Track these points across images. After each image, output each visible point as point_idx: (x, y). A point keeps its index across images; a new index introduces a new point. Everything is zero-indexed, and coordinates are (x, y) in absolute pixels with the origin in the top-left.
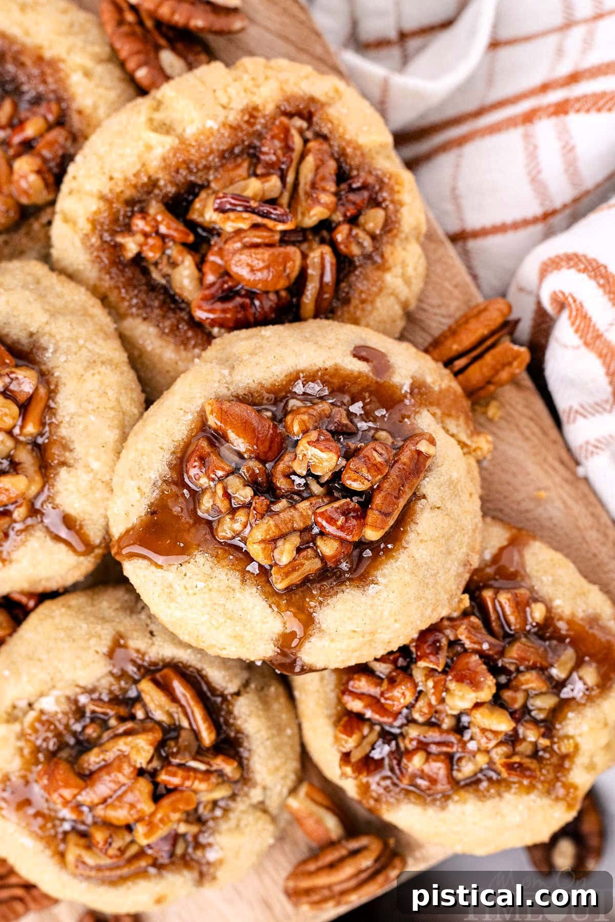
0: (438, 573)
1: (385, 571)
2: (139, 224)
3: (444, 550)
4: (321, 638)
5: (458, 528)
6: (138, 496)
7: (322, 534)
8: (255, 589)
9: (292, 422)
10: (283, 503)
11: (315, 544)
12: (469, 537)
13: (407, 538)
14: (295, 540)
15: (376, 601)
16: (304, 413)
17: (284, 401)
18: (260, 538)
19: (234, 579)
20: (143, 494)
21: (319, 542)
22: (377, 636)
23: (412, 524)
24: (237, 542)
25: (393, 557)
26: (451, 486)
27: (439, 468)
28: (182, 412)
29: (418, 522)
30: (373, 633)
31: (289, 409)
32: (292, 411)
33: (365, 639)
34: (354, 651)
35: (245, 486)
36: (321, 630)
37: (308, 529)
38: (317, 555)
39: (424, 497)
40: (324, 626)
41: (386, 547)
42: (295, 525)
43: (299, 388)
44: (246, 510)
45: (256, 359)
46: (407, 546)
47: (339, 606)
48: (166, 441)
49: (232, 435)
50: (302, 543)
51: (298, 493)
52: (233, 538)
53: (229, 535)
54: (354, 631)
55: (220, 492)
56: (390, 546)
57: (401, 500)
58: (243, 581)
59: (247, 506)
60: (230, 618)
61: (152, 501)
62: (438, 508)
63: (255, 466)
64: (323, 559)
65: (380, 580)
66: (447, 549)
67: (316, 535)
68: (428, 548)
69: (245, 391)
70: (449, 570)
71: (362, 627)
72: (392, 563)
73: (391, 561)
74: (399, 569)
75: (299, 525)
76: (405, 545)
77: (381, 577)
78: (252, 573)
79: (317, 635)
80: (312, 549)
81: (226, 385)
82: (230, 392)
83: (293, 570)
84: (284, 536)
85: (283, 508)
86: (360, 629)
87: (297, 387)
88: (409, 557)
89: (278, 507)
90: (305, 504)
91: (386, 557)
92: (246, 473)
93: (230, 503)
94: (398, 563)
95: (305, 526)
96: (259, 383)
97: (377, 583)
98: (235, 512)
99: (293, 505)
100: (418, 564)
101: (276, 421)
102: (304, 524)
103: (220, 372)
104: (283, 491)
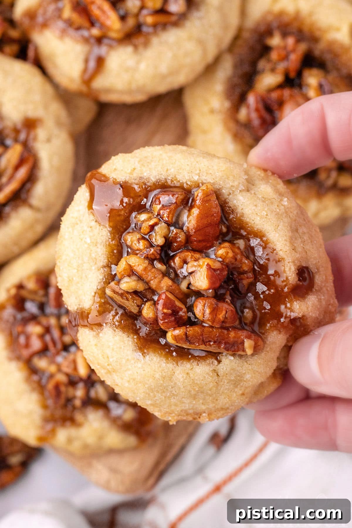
0: (177, 396)
1: (155, 359)
2: (291, 41)
3: (193, 392)
4: (94, 336)
5: (214, 395)
6: (129, 171)
7: (155, 303)
8: (101, 277)
9: (224, 248)
10: (163, 267)
11: (146, 301)
12: (214, 407)
13: (185, 363)
14: (140, 287)
15: (132, 362)
16: (233, 252)
17: (240, 237)
18: (131, 263)
19: (103, 260)
20: (131, 173)
21: (148, 304)
22: (114, 374)
23: (196, 362)
24: (125, 250)
25: (167, 359)
26: (238, 378)
27: (246, 363)
28: (198, 172)
29: (200, 365)
30: (114, 371)
31: (235, 242)
32: (234, 244)
33: (108, 367)
34: (99, 364)
35: (165, 237)
36: (98, 334)
37: (153, 292)
38: (139, 306)
39: (219, 362)
40: (101, 335)
41: (172, 352)
42: (152, 282)
43: (254, 242)
44: (148, 245)
45: (260, 204)
46: (179, 365)
47: (117, 338)
48: (172, 170)
49: (195, 212)
50: (141, 292)
51: (177, 275)
52: (128, 247)
53: (129, 243)
54: (108, 357)
55: (151, 222)
56: (174, 354)
57: (203, 346)
58: (104, 267)
59: (151, 245)
60: (78, 271)
61: (129, 182)
62: (218, 375)
63: (181, 238)
64: (140, 312)
65: (147, 357)
66: (195, 395)
67: (153, 300)
68: (186, 381)
69: (233, 206)
70: (183, 403)
71: (113, 361)
72: (163, 360)
73: (164, 359)
74: (160, 367)
75: (153, 284)
76: (179, 363)
77: (149, 357)
78: (111, 271)
79: (95, 333)
80: (141, 301)
81: (231, 192)
82: (228, 197)
83: (122, 295)
84: (140, 278)
85: (159, 269)
86: (111, 360)
87: (255, 240)
88: (173, 370)
89: (158, 265)
90: (170, 283)
91: (165, 355)
92: (174, 233)
93: (149, 233)
94: (164, 365)
95: (154, 289)
96: (243, 213)
97: (144, 356)
98: (143, 238)
99: (165, 274)
100: (172, 378)
101: (221, 238)
102: (155, 288)
103: (239, 183)
104: (172, 264)
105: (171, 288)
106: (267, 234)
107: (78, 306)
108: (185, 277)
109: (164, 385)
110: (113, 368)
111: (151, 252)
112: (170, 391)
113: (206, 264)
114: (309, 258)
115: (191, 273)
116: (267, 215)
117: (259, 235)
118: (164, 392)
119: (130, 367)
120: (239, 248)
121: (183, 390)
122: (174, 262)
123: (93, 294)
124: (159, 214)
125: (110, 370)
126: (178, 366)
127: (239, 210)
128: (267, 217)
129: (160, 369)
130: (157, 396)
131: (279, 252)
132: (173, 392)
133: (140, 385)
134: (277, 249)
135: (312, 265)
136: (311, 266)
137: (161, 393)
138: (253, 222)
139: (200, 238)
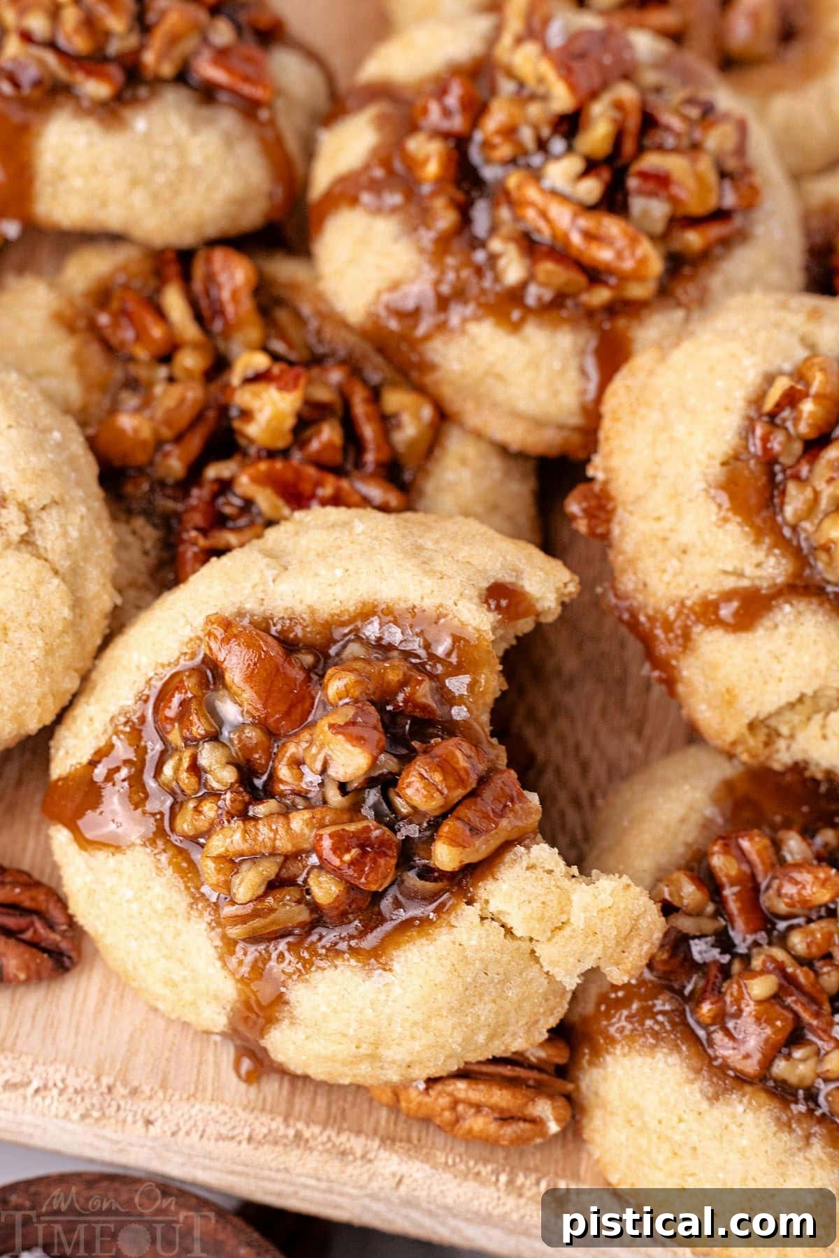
0: (508, 979)
1: (409, 955)
4: (291, 1028)
7: (322, 868)
9: (331, 680)
10: (272, 806)
11: (304, 882)
14: (268, 869)
15: (382, 998)
16: (351, 671)
17: (343, 644)
18: (218, 853)
19: (180, 898)
20: (93, 731)
21: (313, 881)
22: (382, 1050)
25: (429, 934)
30: (376, 1045)
31: (343, 658)
32: (345, 662)
33: (361, 1051)
35: (229, 763)
37: (298, 856)
38: (303, 901)
40: (296, 1012)
41: (426, 916)
42: (278, 843)
43: (372, 630)
44: (215, 799)
45: (321, 567)
46: (456, 924)
48: (144, 660)
50: (278, 877)
51: (306, 795)
53: (188, 831)
54: (343, 1035)
55: (186, 763)
58: (192, 906)
63: (254, 736)
64: (313, 908)
65: (396, 966)
67: (313, 867)
68: (492, 937)
69: (285, 613)
70: (531, 981)
71: (355, 1030)
72: (422, 945)
73: (423, 941)
74: (429, 958)
75: (284, 845)
76: (454, 922)
77: (399, 962)
78: (207, 900)
79: (286, 1022)
80: (296, 888)
81: (261, 595)
82: (263, 608)
83: (255, 914)
84: (254, 857)
85: (267, 813)
86: (351, 1032)
87: (369, 627)
88: (454, 943)
89: (260, 810)
90: (307, 815)
91: (419, 933)
92: (236, 742)
93: (199, 783)
94: (432, 948)
95: (294, 850)
96: (309, 607)
97: (390, 970)
98: (201, 800)
99: (286, 812)
100: (466, 957)
101: (316, 673)
102: (293, 846)
103: (262, 571)
104: (282, 787)
105: (314, 821)
106: (378, 597)
107: (224, 1011)
108: (322, 785)
109: (469, 980)
110: (371, 1044)
111: (228, 802)
112: (489, 983)
113: (326, 728)
114: (480, 568)
115: (323, 771)
116: (347, 570)
117: (367, 612)
118: (481, 995)
119: (388, 1010)
120: (356, 659)
121: (506, 958)
122: (282, 782)
123: (219, 964)
124: (185, 739)
125: (370, 1052)
126: (453, 926)
127: (300, 609)
128: (349, 572)
129: (433, 961)
130: (480, 1013)
131: (423, 604)
132: (496, 981)
133: (433, 1023)
134: (416, 603)
135: (498, 573)
136: (500, 576)
137: (480, 1000)
138: (337, 603)
139: (284, 708)
